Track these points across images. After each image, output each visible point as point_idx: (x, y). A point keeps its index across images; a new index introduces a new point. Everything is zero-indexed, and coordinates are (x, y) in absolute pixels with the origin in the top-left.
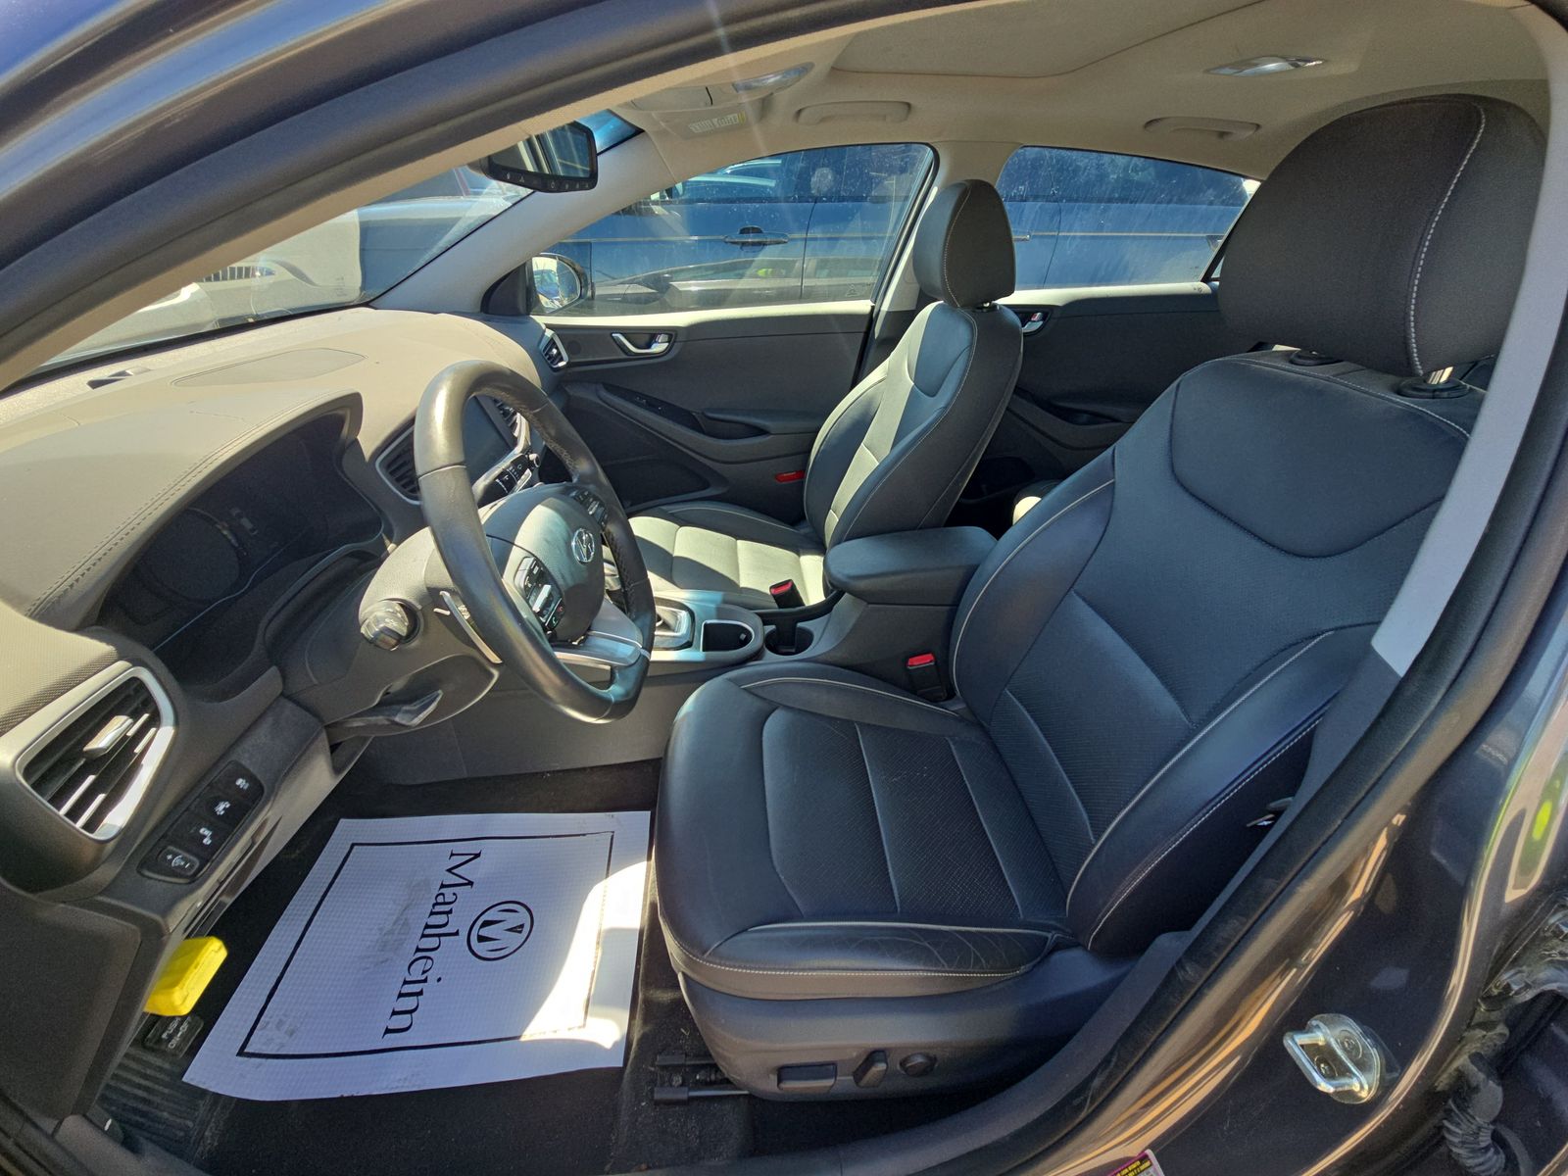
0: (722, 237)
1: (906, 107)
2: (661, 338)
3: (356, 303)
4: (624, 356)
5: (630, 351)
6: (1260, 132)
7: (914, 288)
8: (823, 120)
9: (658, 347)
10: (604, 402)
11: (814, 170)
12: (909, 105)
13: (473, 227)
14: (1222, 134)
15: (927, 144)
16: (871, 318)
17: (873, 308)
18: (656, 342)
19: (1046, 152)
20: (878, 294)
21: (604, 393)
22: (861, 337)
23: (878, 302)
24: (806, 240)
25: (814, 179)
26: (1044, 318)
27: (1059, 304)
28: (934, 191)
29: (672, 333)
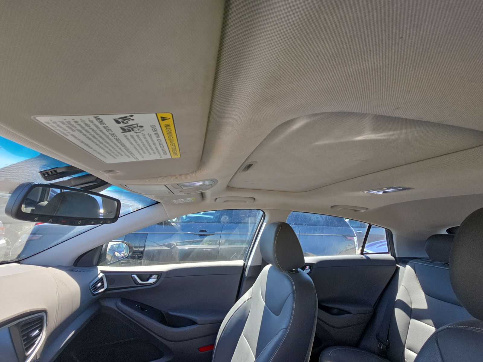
0: (193, 233)
1: (253, 199)
2: (154, 276)
3: (14, 261)
4: (135, 285)
5: (138, 283)
6: (368, 210)
7: (260, 257)
8: (225, 201)
9: (151, 281)
10: (119, 309)
11: (222, 216)
12: (254, 198)
13: (82, 232)
14: (356, 211)
15: (261, 210)
16: (244, 268)
17: (244, 264)
18: (151, 278)
19: (300, 213)
20: (246, 259)
21: (120, 304)
22: (240, 276)
23: (246, 261)
24: (221, 234)
25: (222, 219)
26: (310, 268)
27: (315, 262)
28: (264, 224)
29: (159, 274)
